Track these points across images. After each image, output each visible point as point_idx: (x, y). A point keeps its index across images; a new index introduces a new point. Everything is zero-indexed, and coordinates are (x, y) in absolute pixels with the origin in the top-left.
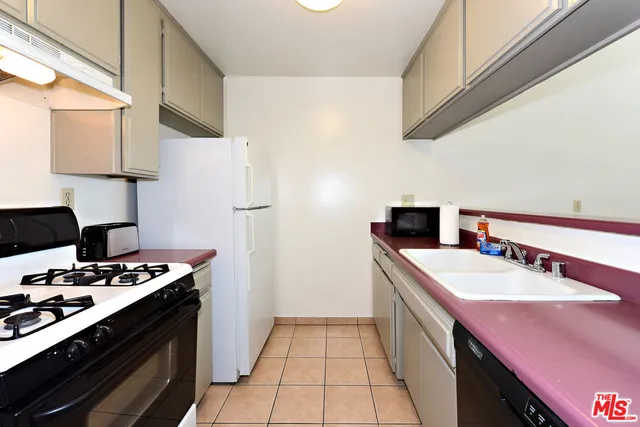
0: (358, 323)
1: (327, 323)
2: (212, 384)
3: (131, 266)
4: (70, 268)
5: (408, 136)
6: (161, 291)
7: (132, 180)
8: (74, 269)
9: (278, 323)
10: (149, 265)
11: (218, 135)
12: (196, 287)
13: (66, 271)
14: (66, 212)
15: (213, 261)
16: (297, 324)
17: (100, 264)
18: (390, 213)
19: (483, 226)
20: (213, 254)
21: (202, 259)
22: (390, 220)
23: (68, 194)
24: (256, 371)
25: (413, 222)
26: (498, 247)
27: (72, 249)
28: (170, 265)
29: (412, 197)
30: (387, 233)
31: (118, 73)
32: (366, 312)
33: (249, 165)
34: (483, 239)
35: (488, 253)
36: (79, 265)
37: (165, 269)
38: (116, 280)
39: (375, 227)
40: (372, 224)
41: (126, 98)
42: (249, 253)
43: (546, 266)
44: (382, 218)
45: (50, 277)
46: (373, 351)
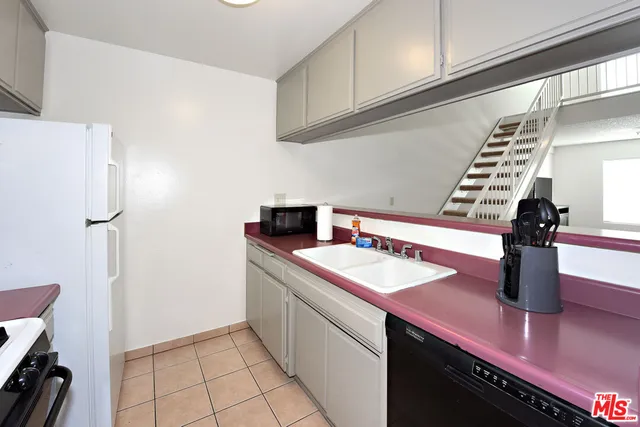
0: (230, 332)
5: (281, 139)
11: (33, 111)
16: (155, 353)
19: (356, 224)
20: (56, 289)
26: (369, 240)
29: (283, 196)
30: (263, 233)
32: (238, 318)
33: (112, 162)
34: (357, 235)
35: (362, 246)
39: (249, 228)
40: (246, 224)
43: (410, 254)
44: (256, 218)
46: (256, 357)
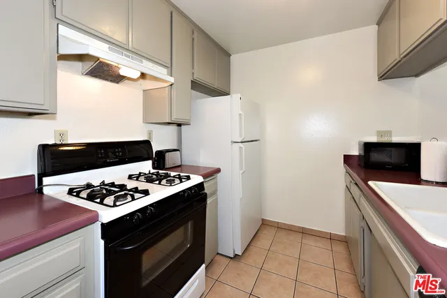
0: (331, 238)
1: (304, 232)
2: (218, 254)
3: (173, 174)
4: (147, 172)
5: (383, 77)
6: (184, 191)
7: (179, 125)
8: (150, 173)
9: (265, 224)
10: (182, 174)
11: (227, 94)
12: (206, 191)
13: (145, 174)
14: (147, 143)
15: (219, 175)
16: (279, 227)
17: (160, 172)
18: (362, 147)
20: (218, 171)
21: (212, 173)
22: (362, 153)
23: (150, 134)
24: (247, 254)
25: (391, 156)
27: (150, 162)
28: (191, 176)
29: (389, 133)
30: (359, 165)
31: (169, 66)
32: (340, 230)
33: (241, 113)
36: (152, 171)
37: (188, 178)
38: (164, 182)
39: (347, 159)
40: (344, 155)
41: (172, 80)
42: (241, 172)
44: (355, 151)
45: (138, 177)
46: (343, 266)
